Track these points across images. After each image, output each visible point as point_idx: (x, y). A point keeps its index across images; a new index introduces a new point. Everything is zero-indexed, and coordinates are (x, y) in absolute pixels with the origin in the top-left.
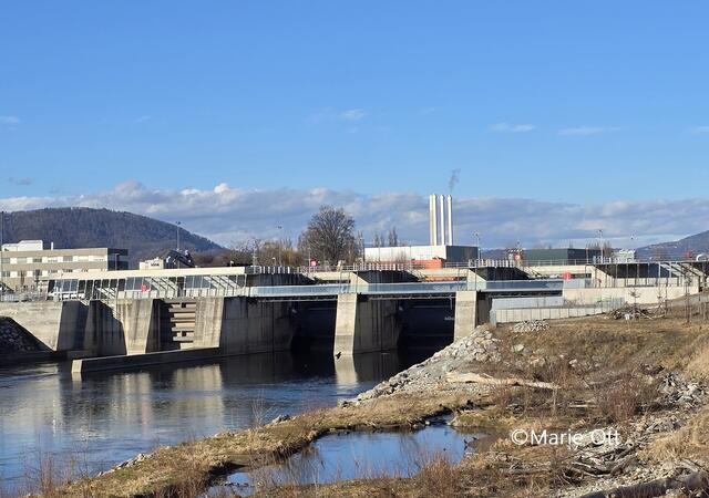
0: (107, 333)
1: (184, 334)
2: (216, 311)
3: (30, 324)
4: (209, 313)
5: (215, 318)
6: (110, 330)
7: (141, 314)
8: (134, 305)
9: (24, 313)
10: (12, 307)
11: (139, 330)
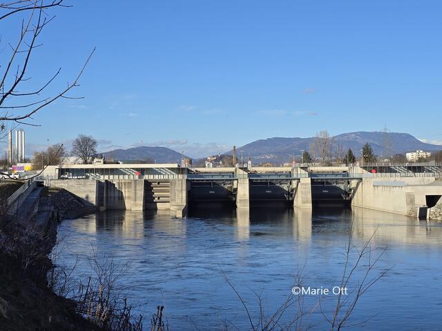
0: (111, 197)
1: (159, 198)
2: (182, 187)
3: (76, 192)
4: (178, 187)
5: (182, 190)
6: (112, 195)
7: (137, 187)
8: (133, 182)
9: (72, 186)
10: (64, 182)
11: (138, 196)
